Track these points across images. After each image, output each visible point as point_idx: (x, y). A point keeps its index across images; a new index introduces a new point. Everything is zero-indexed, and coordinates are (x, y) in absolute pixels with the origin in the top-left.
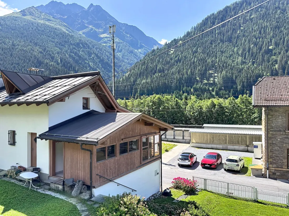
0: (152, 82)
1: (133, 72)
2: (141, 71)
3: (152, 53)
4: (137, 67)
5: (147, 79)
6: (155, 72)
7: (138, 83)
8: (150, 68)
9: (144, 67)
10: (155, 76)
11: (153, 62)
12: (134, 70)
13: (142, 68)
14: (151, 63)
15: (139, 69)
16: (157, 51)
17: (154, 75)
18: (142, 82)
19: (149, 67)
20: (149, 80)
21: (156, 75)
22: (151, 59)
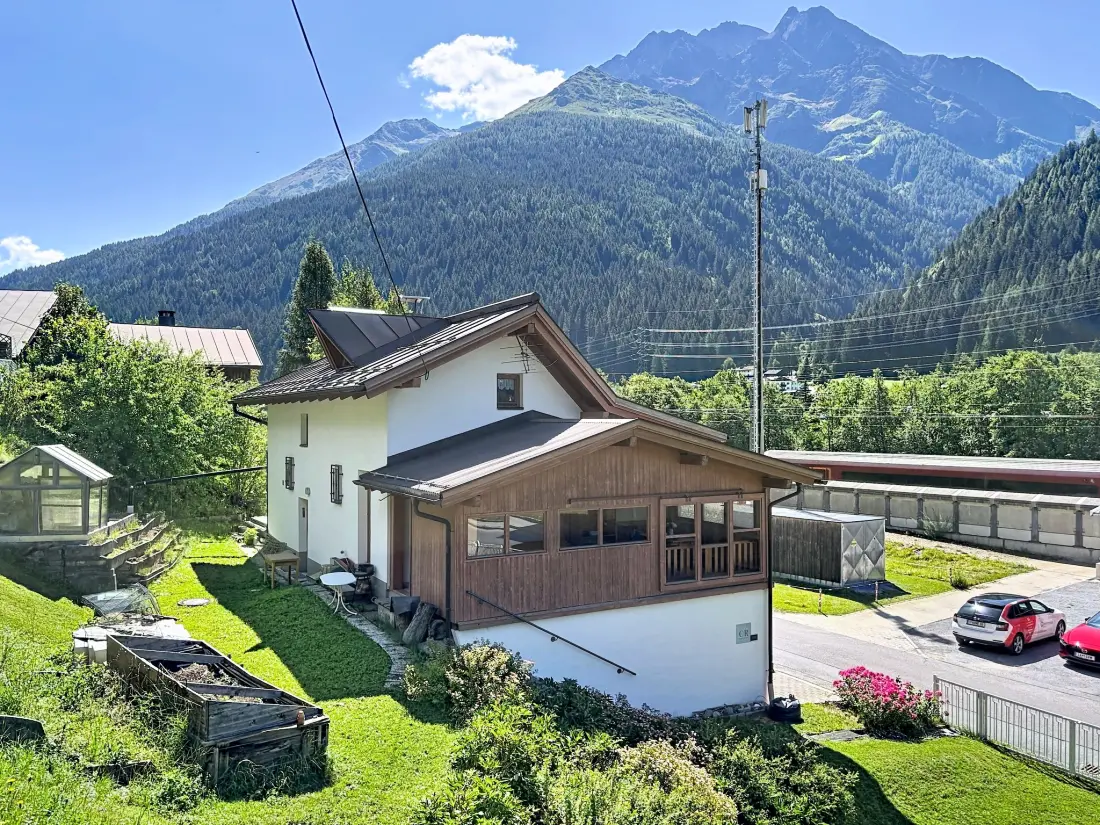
0: (1056, 292)
1: (962, 258)
2: (1004, 248)
3: (1062, 162)
4: (985, 231)
5: (1030, 284)
6: (1077, 246)
7: (986, 301)
8: (1049, 228)
9: (1020, 232)
10: (1071, 266)
11: (1065, 201)
12: (968, 246)
13: (1006, 233)
14: (1053, 210)
15: (991, 241)
16: (1090, 150)
17: (1069, 259)
18: (1006, 296)
19: (1041, 228)
20: (1040, 286)
21: (1076, 261)
22: (1059, 193)
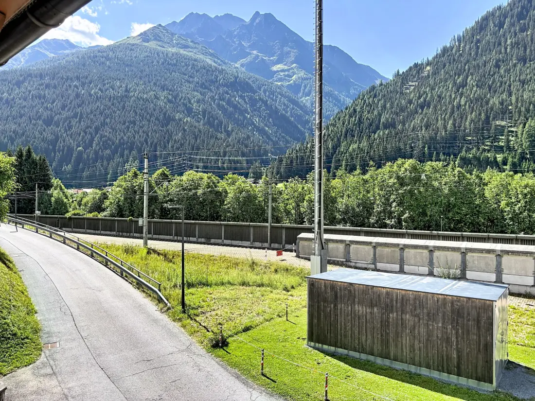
0: (371, 146)
1: (332, 131)
2: (349, 127)
3: (370, 92)
4: (341, 120)
5: (360, 143)
6: (378, 128)
7: (342, 150)
8: (366, 120)
9: (355, 120)
10: (376, 136)
11: (372, 108)
12: (334, 125)
13: (349, 121)
14: (368, 112)
15: (343, 124)
16: (380, 88)
17: (375, 133)
18: (351, 148)
19: (364, 119)
20: (364, 144)
21: (379, 134)
22: (370, 105)
